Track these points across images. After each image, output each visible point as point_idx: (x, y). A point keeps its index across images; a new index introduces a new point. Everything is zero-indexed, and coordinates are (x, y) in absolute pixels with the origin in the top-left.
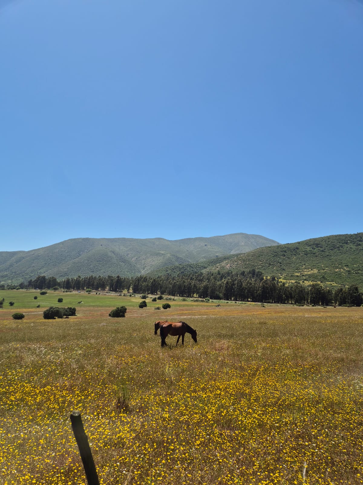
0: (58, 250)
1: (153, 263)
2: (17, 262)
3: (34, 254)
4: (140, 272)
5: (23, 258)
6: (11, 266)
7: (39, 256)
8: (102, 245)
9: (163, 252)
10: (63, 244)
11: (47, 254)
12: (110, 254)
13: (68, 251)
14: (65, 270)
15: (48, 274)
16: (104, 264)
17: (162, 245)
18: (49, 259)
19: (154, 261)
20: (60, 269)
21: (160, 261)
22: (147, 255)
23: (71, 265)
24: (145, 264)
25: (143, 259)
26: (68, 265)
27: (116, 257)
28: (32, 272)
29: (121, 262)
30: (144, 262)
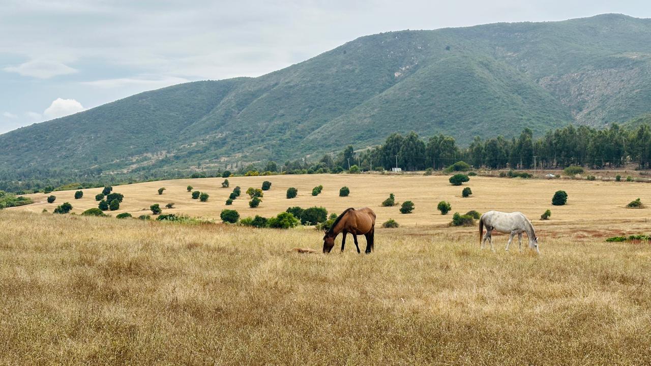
0: (334, 70)
1: (608, 92)
2: (241, 105)
3: (277, 84)
5: (253, 95)
6: (228, 115)
7: (291, 87)
8: (448, 48)
9: (635, 56)
10: (345, 52)
11: (310, 81)
12: (479, 71)
13: (361, 70)
14: (365, 120)
15: (324, 134)
16: (469, 102)
17: (622, 33)
18: (317, 93)
19: (609, 83)
20: (353, 120)
21: (632, 82)
22: (585, 67)
23: (379, 109)
24: (582, 94)
25: (574, 81)
26: (372, 109)
27: (496, 80)
28: (282, 129)
29: (514, 93)
30: (578, 90)
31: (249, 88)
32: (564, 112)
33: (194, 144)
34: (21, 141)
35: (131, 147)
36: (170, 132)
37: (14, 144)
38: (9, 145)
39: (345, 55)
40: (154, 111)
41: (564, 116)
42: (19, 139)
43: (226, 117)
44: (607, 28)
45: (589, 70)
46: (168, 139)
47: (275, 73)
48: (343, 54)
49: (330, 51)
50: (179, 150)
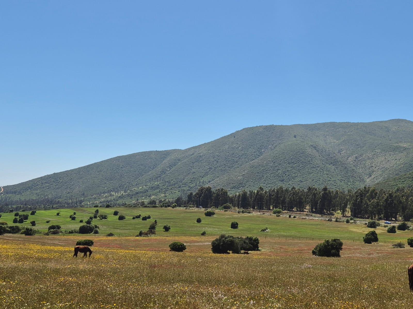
0: (227, 147)
1: (388, 165)
2: (170, 166)
3: (193, 154)
4: (363, 181)
5: (179, 160)
6: (163, 172)
7: (200, 156)
8: (295, 137)
9: (405, 145)
11: (212, 153)
12: (309, 151)
13: (242, 148)
14: (239, 177)
15: (214, 184)
16: (300, 168)
17: (404, 131)
18: (215, 160)
19: (388, 161)
20: (232, 177)
21: (401, 161)
22: (376, 150)
23: (248, 171)
24: (372, 166)
25: (369, 158)
26: (244, 171)
27: (320, 156)
28: (192, 181)
29: (330, 165)
30: (371, 164)
31: (178, 156)
32: (360, 177)
33: (140, 188)
34: (45, 183)
35: (106, 188)
36: (130, 180)
37: (41, 184)
38: (38, 185)
39: (235, 138)
40: (122, 168)
41: (359, 179)
42: (45, 181)
43: (162, 173)
44: (395, 128)
45: (378, 152)
46: (128, 184)
47: (193, 148)
48: (233, 138)
49: (227, 136)
50: (131, 191)
